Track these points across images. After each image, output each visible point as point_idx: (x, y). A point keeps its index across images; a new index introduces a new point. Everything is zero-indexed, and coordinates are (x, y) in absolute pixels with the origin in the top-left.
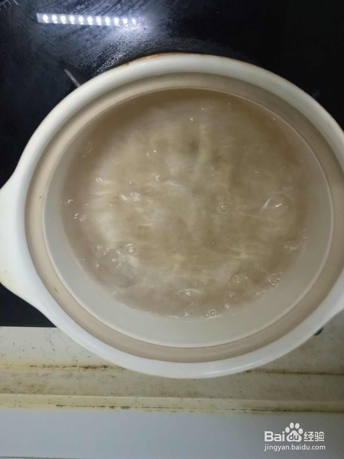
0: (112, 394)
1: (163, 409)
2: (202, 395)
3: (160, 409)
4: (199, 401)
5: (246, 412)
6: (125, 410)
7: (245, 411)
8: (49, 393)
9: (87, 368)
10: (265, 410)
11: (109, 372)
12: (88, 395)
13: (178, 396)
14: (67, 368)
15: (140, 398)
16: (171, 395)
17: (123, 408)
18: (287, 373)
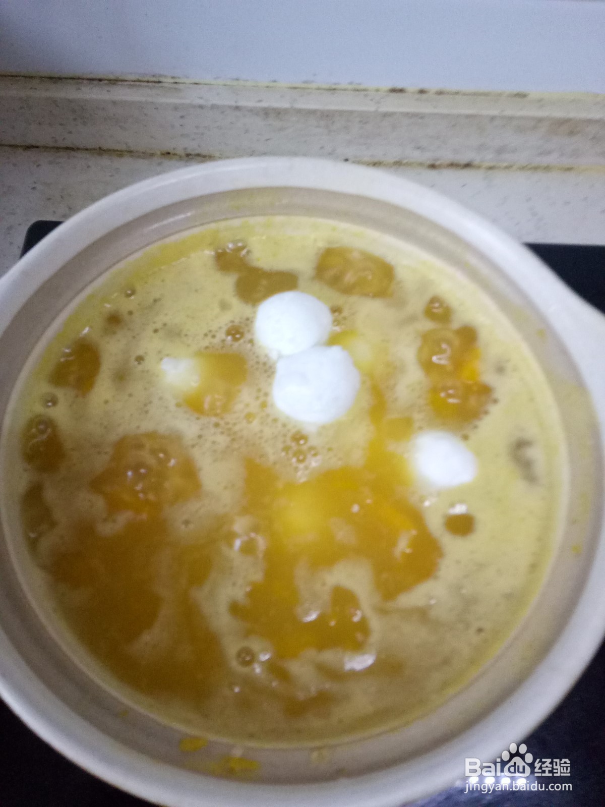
0: (422, 116)
1: (327, 86)
2: (253, 111)
3: (334, 87)
4: (260, 101)
5: (173, 78)
6: (399, 86)
7: (173, 81)
8: (540, 120)
9: (468, 166)
10: (137, 83)
11: (427, 157)
12: (468, 116)
13: (299, 111)
14: (505, 164)
15: (371, 108)
16: (313, 112)
17: (401, 91)
18: (94, 149)
